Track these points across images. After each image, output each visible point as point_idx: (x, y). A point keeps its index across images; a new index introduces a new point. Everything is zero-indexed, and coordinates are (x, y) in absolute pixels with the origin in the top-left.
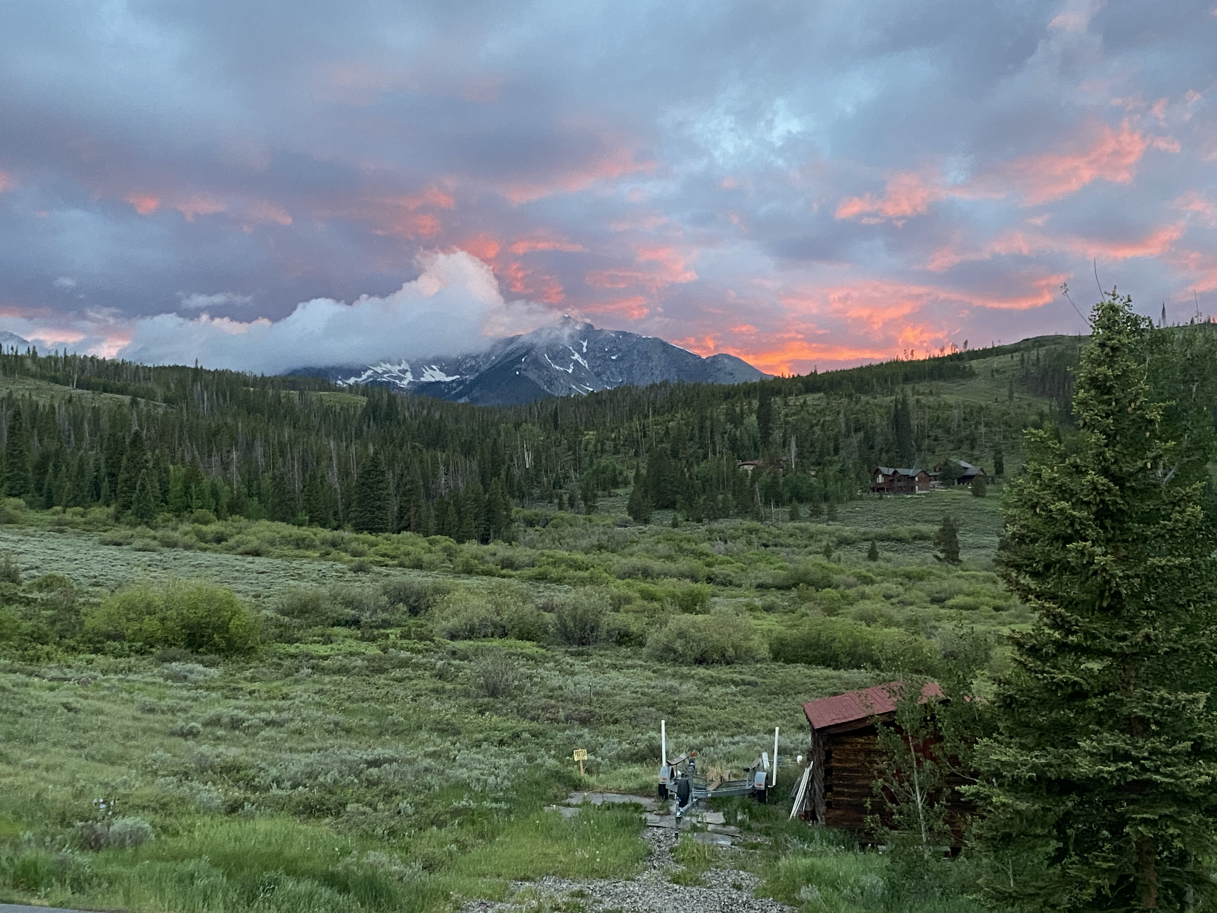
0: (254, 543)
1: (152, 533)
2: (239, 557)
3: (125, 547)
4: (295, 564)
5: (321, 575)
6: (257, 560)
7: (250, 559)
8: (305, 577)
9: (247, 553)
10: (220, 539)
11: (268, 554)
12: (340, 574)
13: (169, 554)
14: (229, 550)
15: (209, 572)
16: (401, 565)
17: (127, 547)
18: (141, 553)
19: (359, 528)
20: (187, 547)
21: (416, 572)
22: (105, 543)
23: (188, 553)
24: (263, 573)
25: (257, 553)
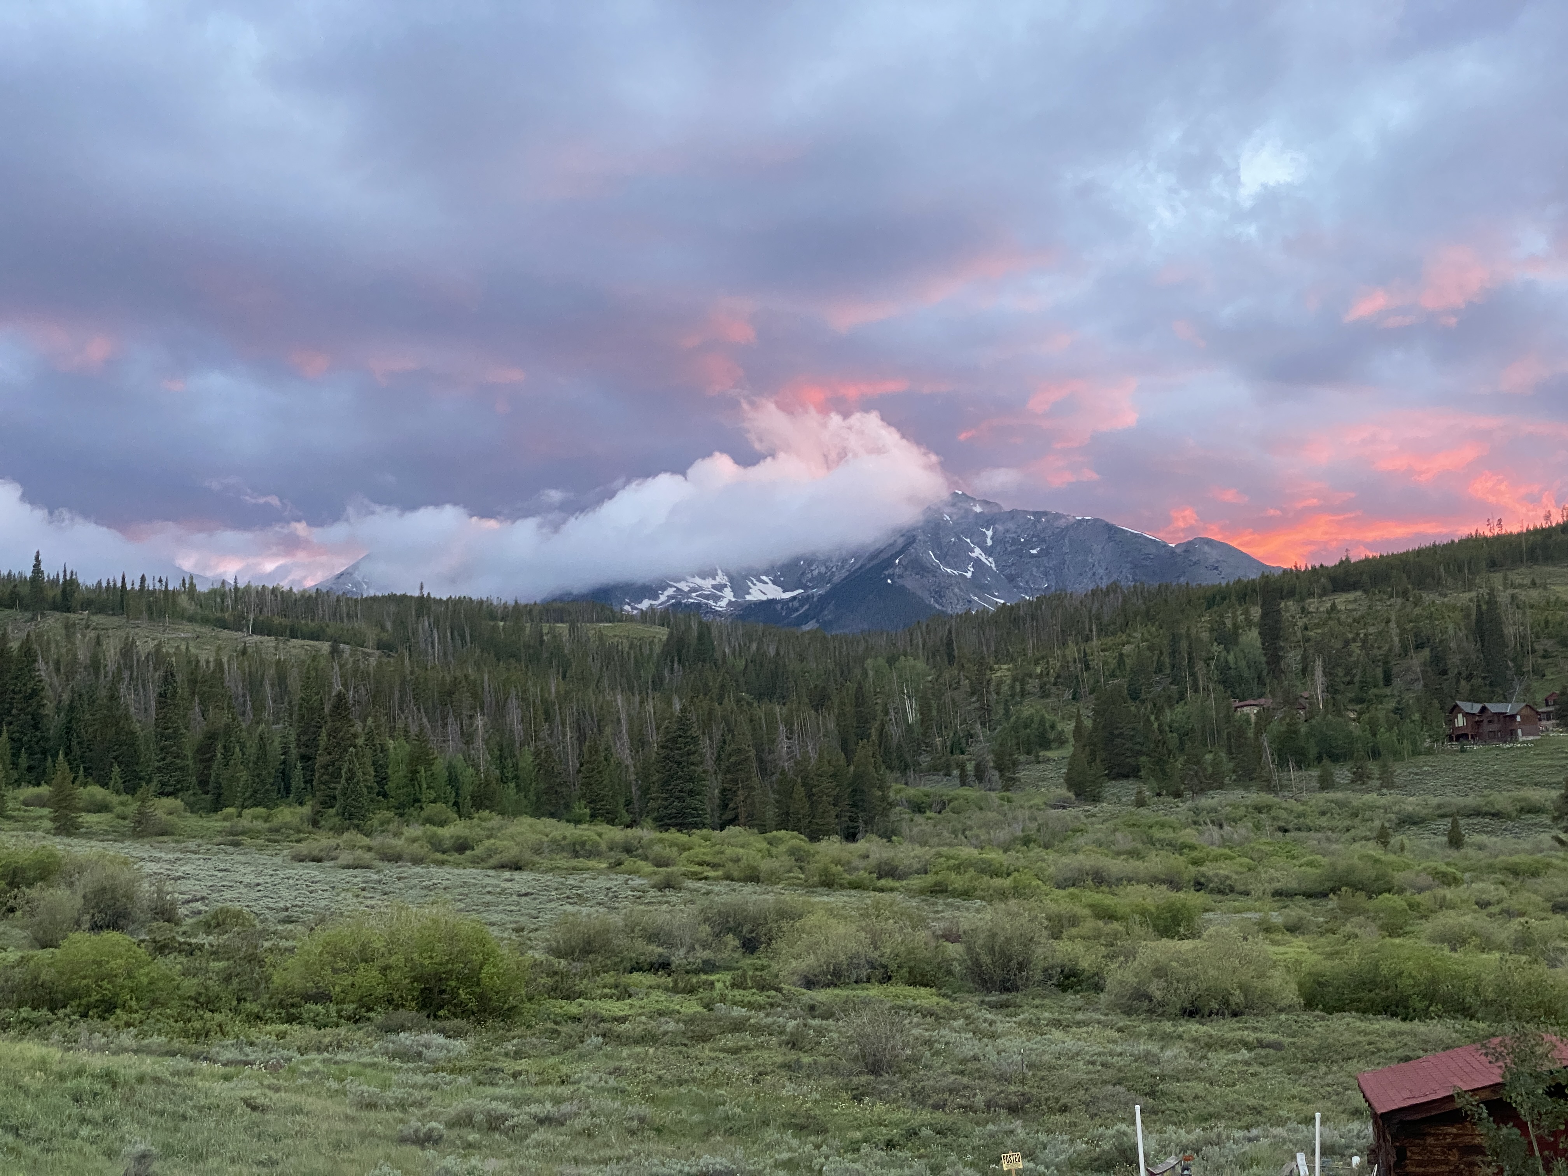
0: (513, 852)
1: (366, 841)
2: (492, 872)
3: (328, 864)
4: (573, 880)
5: (611, 894)
6: (517, 875)
7: (507, 874)
8: (587, 899)
9: (503, 866)
10: (462, 846)
11: (533, 867)
12: (638, 894)
13: (390, 871)
14: (476, 862)
15: (449, 896)
16: (729, 877)
17: (331, 863)
18: (351, 872)
19: (663, 824)
20: (417, 861)
21: (749, 888)
22: (300, 859)
23: (418, 869)
24: (526, 895)
25: (517, 867)
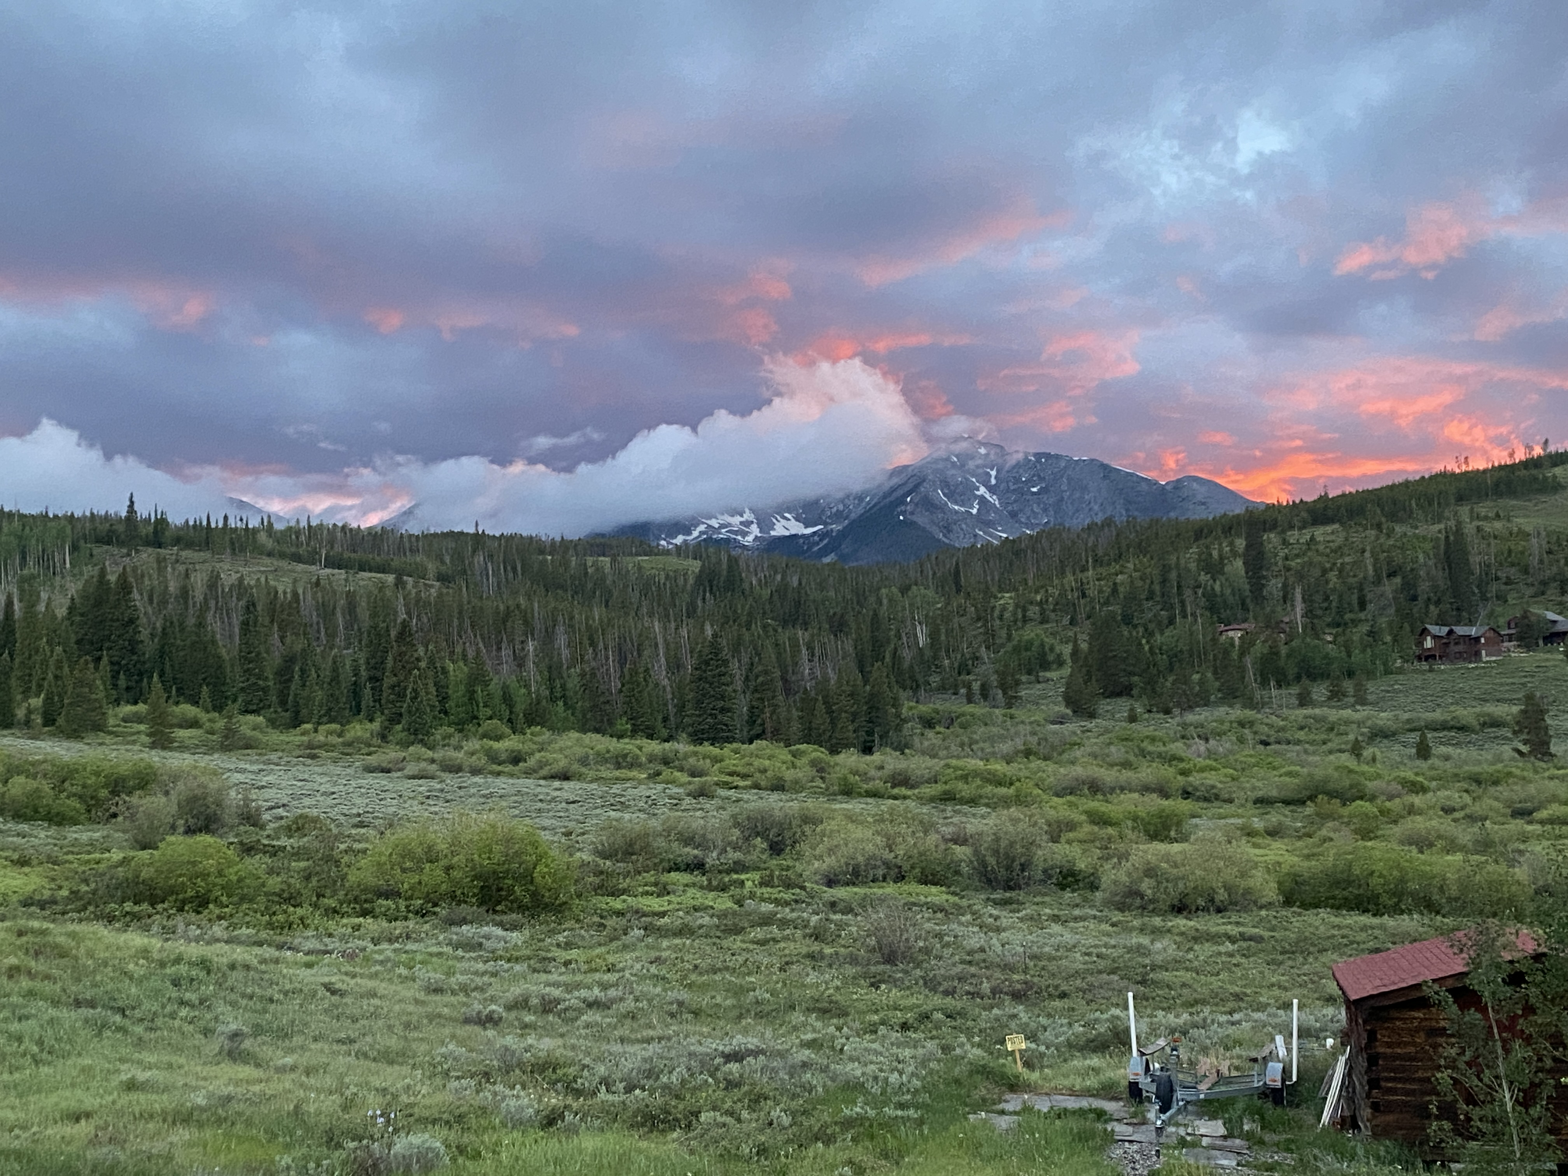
0: (562, 763)
1: (430, 754)
2: (542, 782)
3: (394, 774)
4: (616, 789)
5: (650, 802)
6: (566, 785)
7: (557, 784)
8: (629, 806)
9: (553, 777)
10: (516, 759)
11: (580, 777)
12: (675, 801)
13: (451, 780)
14: (528, 773)
15: (504, 804)
16: (757, 787)
17: (399, 774)
18: (416, 782)
19: (697, 738)
20: (475, 772)
21: (775, 796)
22: (369, 769)
23: (477, 779)
24: (574, 802)
25: (565, 777)
